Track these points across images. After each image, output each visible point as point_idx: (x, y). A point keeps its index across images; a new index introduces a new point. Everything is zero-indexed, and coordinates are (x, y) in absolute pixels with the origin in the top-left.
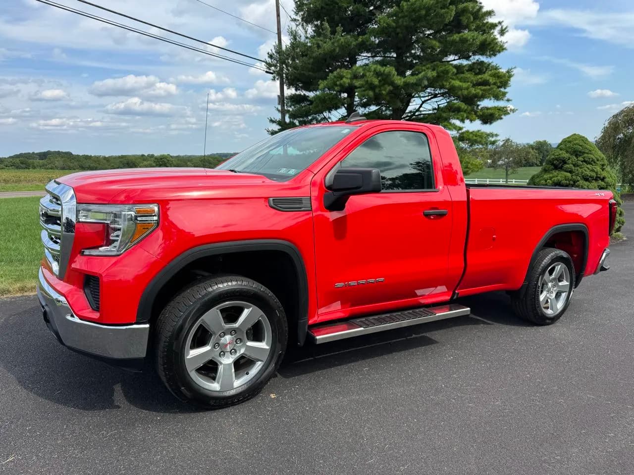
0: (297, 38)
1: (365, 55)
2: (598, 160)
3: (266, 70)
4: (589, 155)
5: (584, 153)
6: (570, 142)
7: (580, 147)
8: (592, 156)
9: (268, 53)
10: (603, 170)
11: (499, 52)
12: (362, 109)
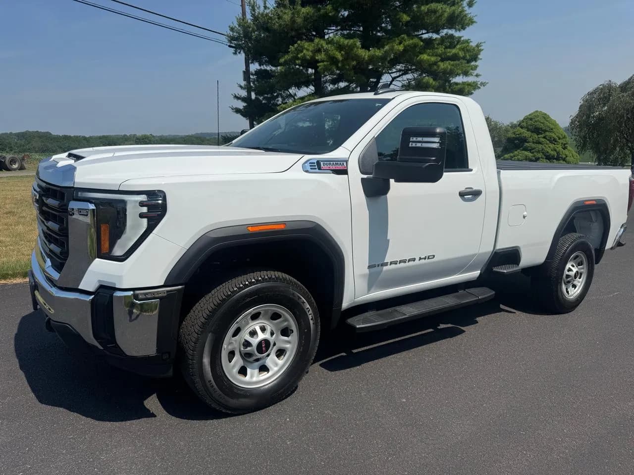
0: (256, 8)
1: (332, 28)
2: (559, 139)
3: (229, 44)
4: (551, 134)
5: (545, 131)
6: (531, 119)
7: (542, 125)
8: (553, 135)
9: (229, 27)
10: (565, 148)
11: (468, 25)
12: (331, 86)
